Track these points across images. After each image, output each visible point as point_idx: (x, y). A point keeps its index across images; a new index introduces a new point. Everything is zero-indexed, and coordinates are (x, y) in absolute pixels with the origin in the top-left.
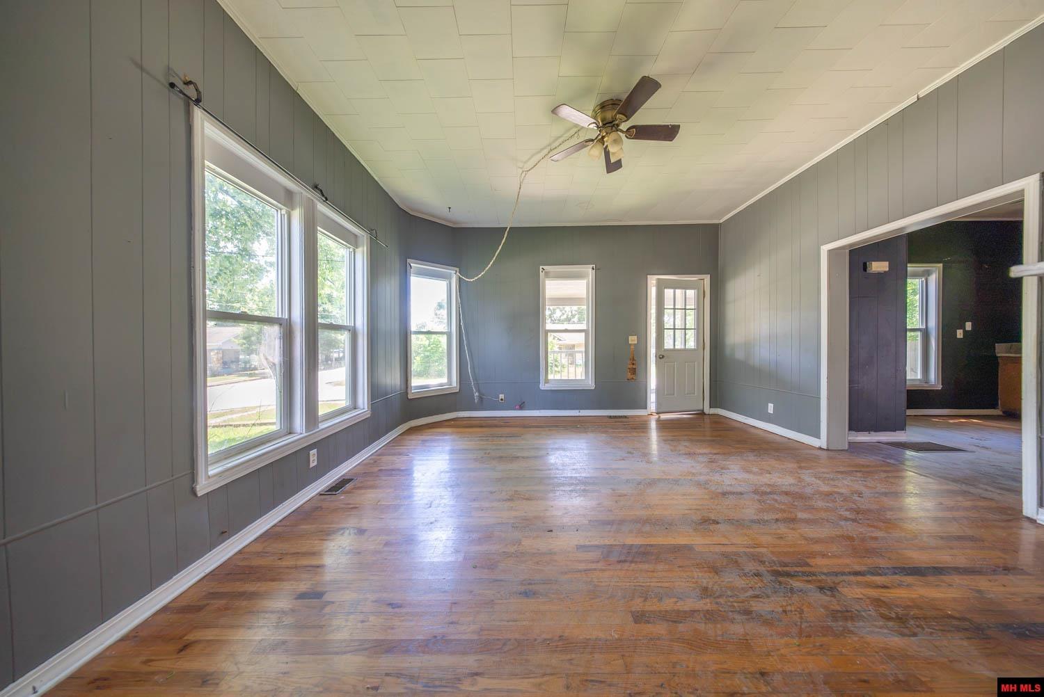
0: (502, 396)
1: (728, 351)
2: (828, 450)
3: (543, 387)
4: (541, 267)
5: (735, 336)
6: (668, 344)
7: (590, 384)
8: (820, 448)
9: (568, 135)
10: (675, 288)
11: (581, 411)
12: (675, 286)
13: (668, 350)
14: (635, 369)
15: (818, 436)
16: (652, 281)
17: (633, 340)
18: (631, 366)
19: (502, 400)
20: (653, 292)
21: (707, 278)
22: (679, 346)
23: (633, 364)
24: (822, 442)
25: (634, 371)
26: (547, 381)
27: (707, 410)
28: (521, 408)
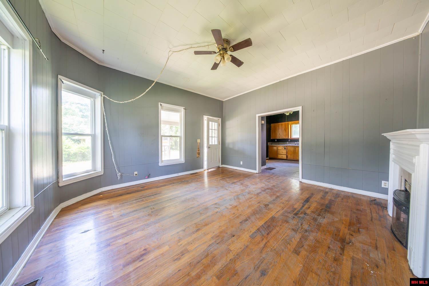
0: (136, 173)
1: (227, 145)
2: (258, 173)
3: (160, 164)
4: (159, 103)
5: (229, 140)
6: (210, 143)
7: (183, 160)
8: (257, 173)
9: (203, 45)
10: (212, 121)
11: (179, 173)
12: (213, 121)
13: (210, 145)
14: (199, 153)
15: (256, 170)
16: (205, 118)
17: (199, 141)
18: (198, 152)
19: (136, 175)
20: (205, 123)
21: (220, 119)
22: (213, 144)
23: (199, 151)
24: (257, 171)
25: (199, 154)
26: (162, 161)
27: (221, 166)
28: (149, 177)
